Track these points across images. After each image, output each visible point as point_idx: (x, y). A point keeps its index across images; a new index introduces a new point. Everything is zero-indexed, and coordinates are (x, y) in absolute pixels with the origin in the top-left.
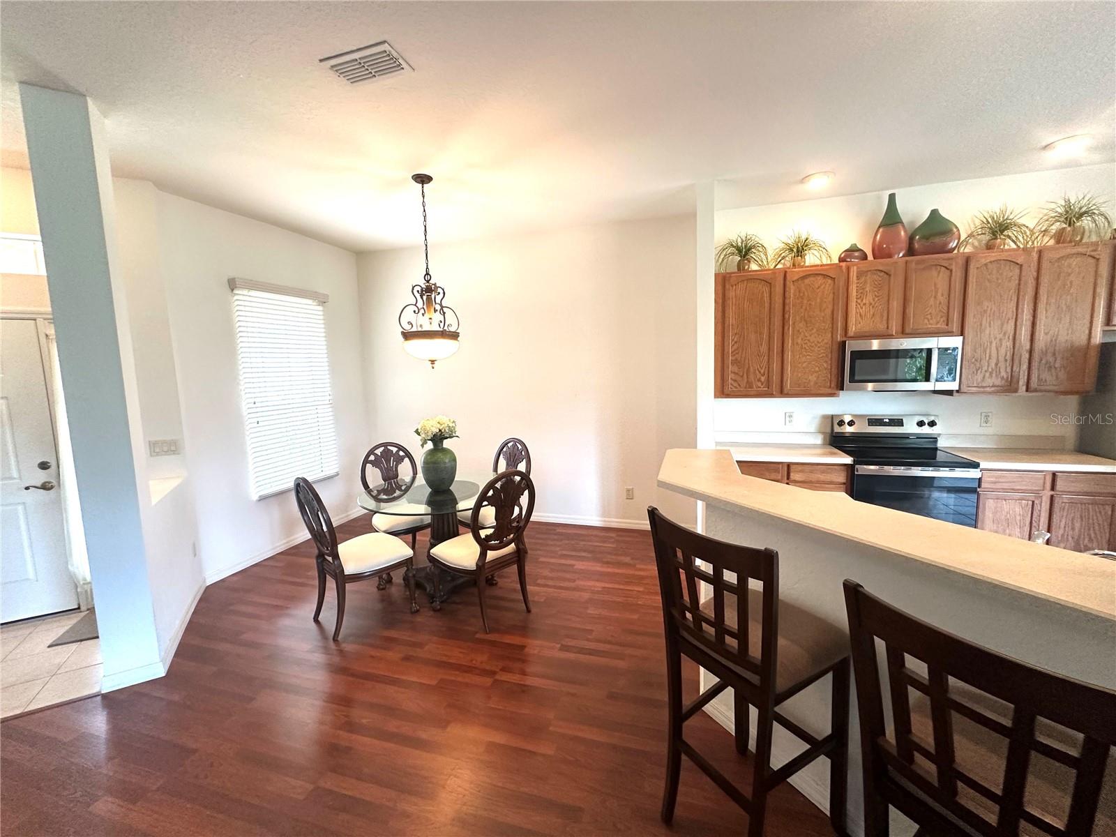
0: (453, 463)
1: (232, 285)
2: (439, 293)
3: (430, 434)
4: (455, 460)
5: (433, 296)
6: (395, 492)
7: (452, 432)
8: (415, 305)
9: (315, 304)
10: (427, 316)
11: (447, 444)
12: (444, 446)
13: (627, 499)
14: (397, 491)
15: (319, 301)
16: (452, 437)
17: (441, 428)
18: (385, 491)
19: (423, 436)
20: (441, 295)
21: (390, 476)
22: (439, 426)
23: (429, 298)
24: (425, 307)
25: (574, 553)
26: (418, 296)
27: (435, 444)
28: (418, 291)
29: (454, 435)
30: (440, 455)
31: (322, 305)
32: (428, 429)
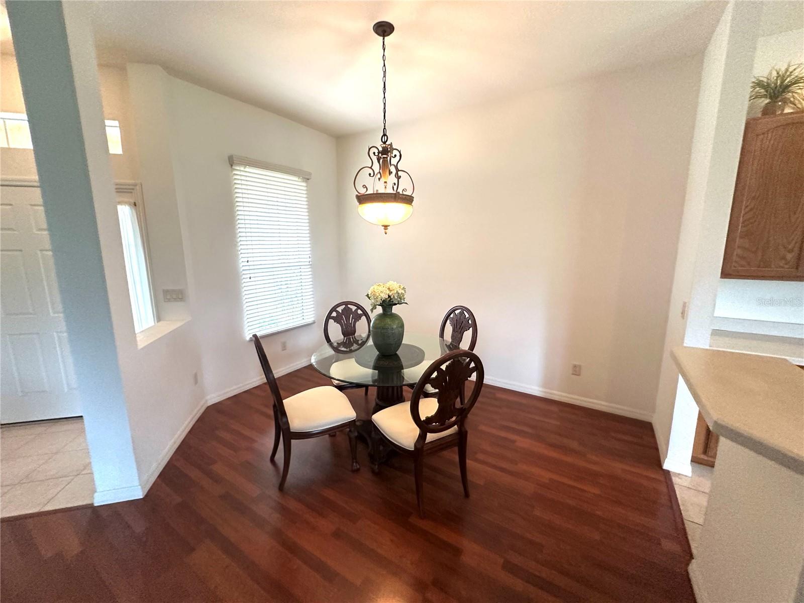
0: (400, 329)
1: (232, 162)
2: (395, 156)
3: (379, 299)
4: (402, 326)
5: (389, 158)
6: (353, 345)
7: (401, 298)
8: (371, 168)
9: (300, 180)
10: (383, 180)
11: (395, 309)
12: (393, 311)
13: (573, 374)
14: (354, 344)
15: (304, 178)
16: (401, 304)
17: (390, 294)
18: (343, 344)
19: (373, 301)
20: (398, 158)
21: (349, 332)
22: (388, 292)
23: (385, 160)
24: (381, 171)
25: (514, 425)
26: (375, 159)
27: (384, 309)
28: (374, 153)
29: (403, 301)
30: (388, 321)
31: (306, 182)
32: (378, 295)
